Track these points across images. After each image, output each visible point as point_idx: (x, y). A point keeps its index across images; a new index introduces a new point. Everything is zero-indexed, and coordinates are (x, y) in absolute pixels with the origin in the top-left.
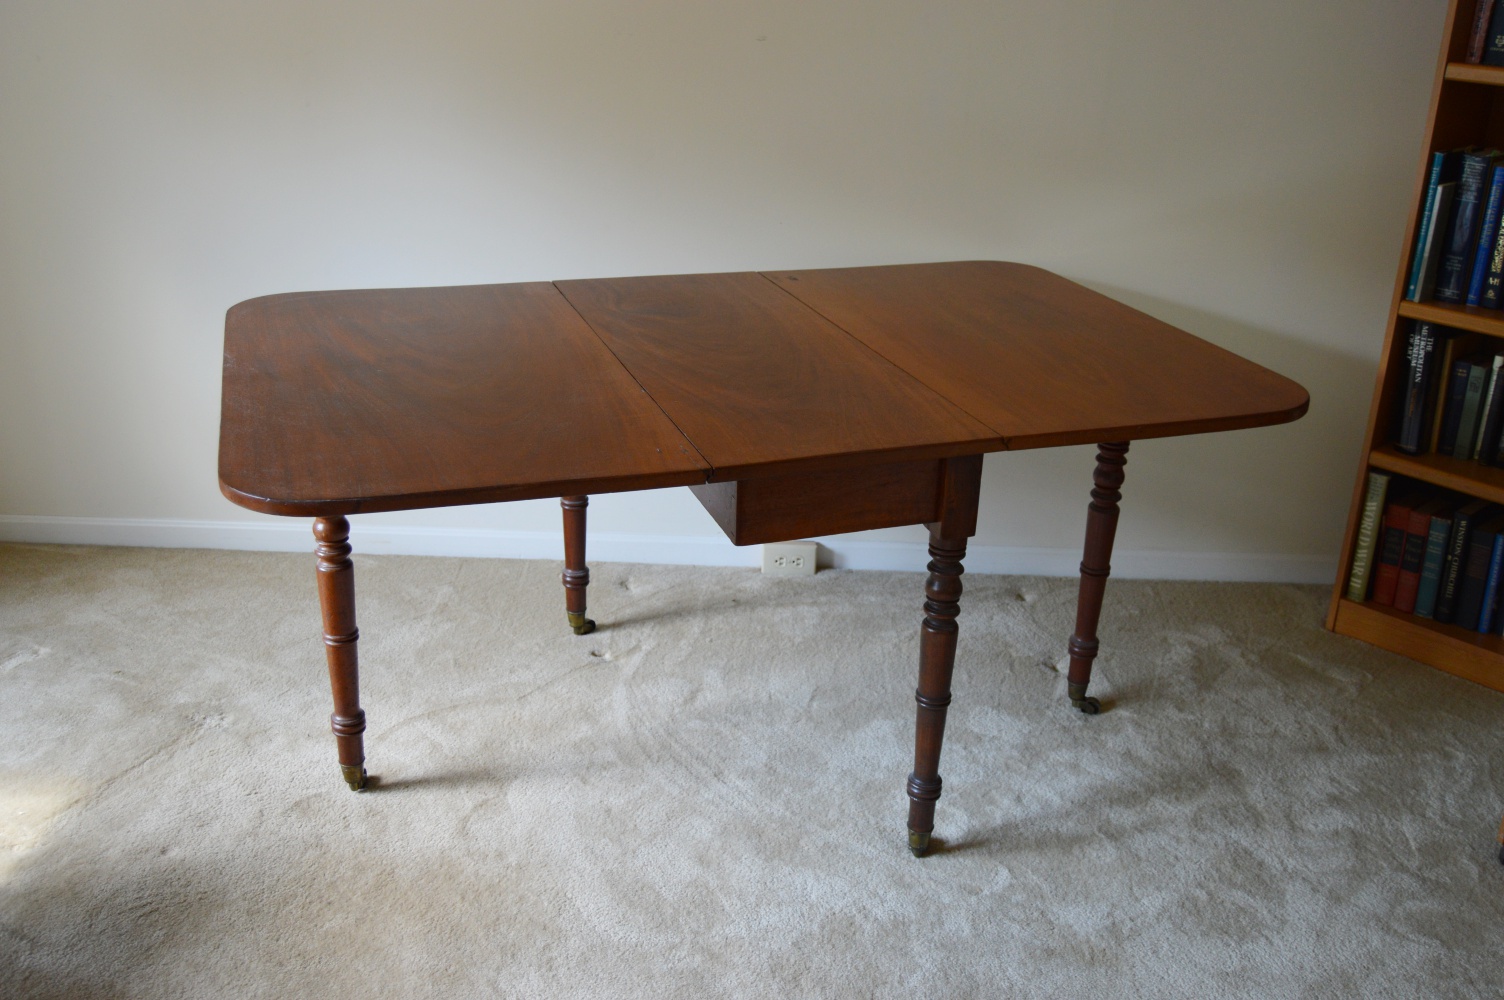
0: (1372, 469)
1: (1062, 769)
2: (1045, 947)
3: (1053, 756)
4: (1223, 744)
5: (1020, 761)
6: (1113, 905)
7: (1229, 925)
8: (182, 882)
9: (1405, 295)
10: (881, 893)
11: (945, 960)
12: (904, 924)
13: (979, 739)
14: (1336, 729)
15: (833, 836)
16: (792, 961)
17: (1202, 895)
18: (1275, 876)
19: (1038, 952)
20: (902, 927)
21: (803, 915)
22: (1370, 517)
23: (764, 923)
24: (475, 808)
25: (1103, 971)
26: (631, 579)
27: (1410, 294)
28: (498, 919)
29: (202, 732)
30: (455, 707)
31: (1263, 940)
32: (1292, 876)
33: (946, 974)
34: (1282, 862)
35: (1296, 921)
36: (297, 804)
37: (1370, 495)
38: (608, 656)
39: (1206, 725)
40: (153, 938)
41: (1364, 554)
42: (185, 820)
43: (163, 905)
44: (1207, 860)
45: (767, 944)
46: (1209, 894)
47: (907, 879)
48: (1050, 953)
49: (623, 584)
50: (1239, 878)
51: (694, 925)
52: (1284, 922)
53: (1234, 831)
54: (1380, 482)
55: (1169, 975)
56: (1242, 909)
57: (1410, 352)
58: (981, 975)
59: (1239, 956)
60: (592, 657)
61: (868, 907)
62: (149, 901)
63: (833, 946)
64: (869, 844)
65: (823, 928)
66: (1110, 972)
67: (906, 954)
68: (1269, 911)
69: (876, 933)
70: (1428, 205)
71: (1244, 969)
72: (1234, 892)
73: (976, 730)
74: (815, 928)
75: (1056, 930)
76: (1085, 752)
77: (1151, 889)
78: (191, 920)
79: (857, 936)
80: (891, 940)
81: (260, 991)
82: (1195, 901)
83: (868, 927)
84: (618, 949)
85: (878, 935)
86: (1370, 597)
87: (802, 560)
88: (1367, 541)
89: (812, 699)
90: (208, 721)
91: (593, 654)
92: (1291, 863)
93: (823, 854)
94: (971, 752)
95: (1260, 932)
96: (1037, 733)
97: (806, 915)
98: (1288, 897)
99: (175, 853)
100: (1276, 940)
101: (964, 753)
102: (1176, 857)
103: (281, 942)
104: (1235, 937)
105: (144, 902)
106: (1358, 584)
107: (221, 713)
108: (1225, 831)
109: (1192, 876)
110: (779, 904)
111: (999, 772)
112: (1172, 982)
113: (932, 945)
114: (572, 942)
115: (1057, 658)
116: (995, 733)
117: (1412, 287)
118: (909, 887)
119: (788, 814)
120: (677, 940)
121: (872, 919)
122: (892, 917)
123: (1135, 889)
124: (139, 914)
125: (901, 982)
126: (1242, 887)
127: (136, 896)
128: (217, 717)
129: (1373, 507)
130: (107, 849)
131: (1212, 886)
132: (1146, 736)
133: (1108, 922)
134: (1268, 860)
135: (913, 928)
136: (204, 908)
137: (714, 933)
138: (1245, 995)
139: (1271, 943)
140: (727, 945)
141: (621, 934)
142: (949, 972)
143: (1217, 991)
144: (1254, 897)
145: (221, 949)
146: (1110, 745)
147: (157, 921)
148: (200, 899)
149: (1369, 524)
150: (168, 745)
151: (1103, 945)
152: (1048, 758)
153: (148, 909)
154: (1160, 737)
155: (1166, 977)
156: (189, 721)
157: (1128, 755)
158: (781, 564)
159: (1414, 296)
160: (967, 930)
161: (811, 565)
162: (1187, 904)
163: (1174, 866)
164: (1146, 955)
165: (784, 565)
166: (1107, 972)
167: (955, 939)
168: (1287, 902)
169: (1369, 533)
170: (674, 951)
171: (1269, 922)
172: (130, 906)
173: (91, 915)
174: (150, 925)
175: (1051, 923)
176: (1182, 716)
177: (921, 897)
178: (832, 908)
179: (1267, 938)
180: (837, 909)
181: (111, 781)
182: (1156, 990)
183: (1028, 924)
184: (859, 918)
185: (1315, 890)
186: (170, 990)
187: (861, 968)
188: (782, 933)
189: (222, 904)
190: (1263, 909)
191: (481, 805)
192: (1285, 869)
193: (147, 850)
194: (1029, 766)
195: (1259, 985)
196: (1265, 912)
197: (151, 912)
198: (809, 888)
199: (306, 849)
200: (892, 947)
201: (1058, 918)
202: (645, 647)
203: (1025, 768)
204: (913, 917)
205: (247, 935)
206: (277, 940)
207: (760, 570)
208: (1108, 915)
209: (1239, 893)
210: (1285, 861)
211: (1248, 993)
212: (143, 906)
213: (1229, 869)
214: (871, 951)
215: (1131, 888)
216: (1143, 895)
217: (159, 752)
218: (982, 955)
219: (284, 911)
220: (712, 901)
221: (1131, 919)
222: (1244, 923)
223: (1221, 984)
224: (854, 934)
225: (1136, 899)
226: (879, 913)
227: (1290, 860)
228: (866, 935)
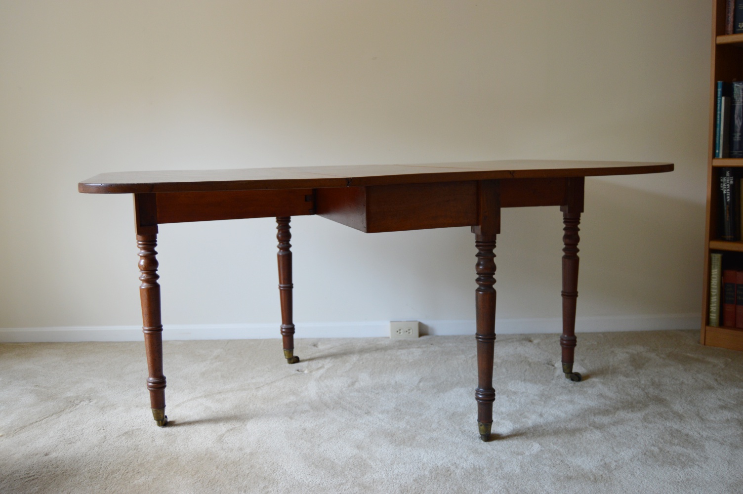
0: (712, 251)
1: (564, 403)
2: (566, 475)
3: (558, 398)
4: (654, 389)
5: (540, 400)
6: (603, 456)
7: (674, 461)
8: (55, 466)
9: (714, 155)
10: (465, 457)
11: (506, 484)
12: (480, 469)
13: (515, 393)
14: (716, 380)
15: (435, 435)
16: (414, 488)
17: (656, 450)
18: (697, 439)
19: (562, 478)
20: (478, 470)
21: (419, 468)
22: (714, 278)
23: (396, 472)
24: (228, 431)
25: (602, 484)
26: (319, 343)
27: (717, 155)
28: (237, 476)
29: (78, 407)
30: (220, 393)
31: (696, 467)
32: (708, 438)
33: (507, 490)
34: (699, 434)
35: (714, 457)
36: (126, 433)
37: (713, 266)
38: (306, 372)
39: (643, 382)
40: (32, 490)
41: (715, 299)
42: (61, 441)
43: (41, 476)
44: (655, 435)
45: (398, 481)
46: (660, 448)
47: (480, 450)
48: (570, 478)
49: (315, 345)
50: (676, 441)
51: (354, 474)
52: (707, 458)
53: (668, 422)
54: (717, 258)
55: (643, 485)
56: (681, 454)
57: (722, 187)
58: (529, 490)
59: (684, 474)
60: (297, 372)
61: (458, 463)
62: (33, 474)
63: (438, 480)
64: (457, 437)
65: (431, 473)
66: (607, 485)
67: (482, 482)
68: (697, 454)
69: (463, 474)
70: (719, 108)
71: (688, 479)
72: (674, 447)
73: (513, 390)
74: (427, 473)
75: (571, 468)
76: (576, 395)
77: (624, 448)
78: (56, 482)
79: (452, 475)
80: (473, 477)
82: (652, 452)
83: (458, 471)
84: (308, 486)
85: (465, 474)
86: (722, 323)
87: (411, 331)
88: (715, 291)
89: (420, 382)
90: (82, 403)
91: (298, 371)
92: (705, 434)
93: (430, 442)
94: (511, 398)
95: (693, 463)
96: (548, 389)
97: (421, 468)
98: (707, 447)
99: (53, 455)
100: (704, 466)
101: (507, 399)
102: (637, 435)
103: (108, 490)
104: (679, 466)
105: (30, 475)
106: (714, 316)
107: (90, 400)
108: (663, 423)
109: (648, 442)
110: (404, 464)
111: (528, 406)
112: (645, 487)
113: (498, 478)
114: (281, 484)
115: (554, 362)
116: (524, 390)
117: (717, 151)
118: (482, 453)
119: (408, 427)
120: (344, 481)
121: (460, 468)
122: (472, 466)
123: (615, 449)
124: (27, 480)
126: (678, 444)
127: (26, 473)
128: (87, 402)
129: (715, 272)
130: (14, 454)
131: (660, 445)
132: (609, 388)
133: (602, 463)
134: (691, 433)
135: (485, 471)
136: (64, 477)
137: (366, 477)
138: (692, 491)
139: (702, 468)
140: (374, 482)
141: (310, 480)
142: (509, 488)
143: (674, 490)
144: (686, 448)
146: (590, 392)
147: (36, 483)
148: (63, 473)
149: (715, 282)
150: (59, 412)
151: (601, 473)
152: (555, 399)
153: (32, 478)
154: (617, 388)
155: (642, 485)
156: (71, 403)
157: (601, 395)
158: (400, 333)
159: (719, 156)
160: (518, 470)
161: (417, 333)
162: (647, 453)
163: (636, 438)
164: (627, 476)
165: (402, 334)
166: (605, 485)
167: (511, 475)
168: (707, 450)
169: (716, 287)
170: (342, 486)
171: (698, 459)
172: (21, 477)
174: (31, 485)
175: (567, 465)
176: (628, 379)
177: (488, 457)
178: (436, 464)
179: (699, 466)
180: (439, 465)
181: (22, 428)
182: (636, 491)
183: (554, 467)
184: (452, 468)
185: (722, 444)
187: (455, 489)
188: (407, 476)
189: (76, 475)
190: (693, 454)
191: (231, 430)
192: (702, 436)
193: (37, 454)
194: (545, 402)
195: (699, 486)
196: (695, 455)
197: (33, 479)
198: (422, 456)
199: (128, 451)
200: (473, 479)
201: (572, 463)
202: (326, 367)
203: (543, 403)
204: (485, 466)
205: (88, 488)
206: (105, 489)
207: (389, 338)
208: (601, 460)
209: (677, 447)
210: (701, 433)
211: (693, 489)
212: (29, 477)
213: (669, 438)
214: (461, 482)
215: (613, 448)
216: (620, 451)
217: (52, 415)
218: (528, 480)
219: (111, 477)
220: (364, 464)
221: (616, 461)
222: (683, 460)
223: (675, 487)
224: (450, 475)
225: (617, 453)
226: (465, 465)
227: (704, 432)
228: (457, 475)
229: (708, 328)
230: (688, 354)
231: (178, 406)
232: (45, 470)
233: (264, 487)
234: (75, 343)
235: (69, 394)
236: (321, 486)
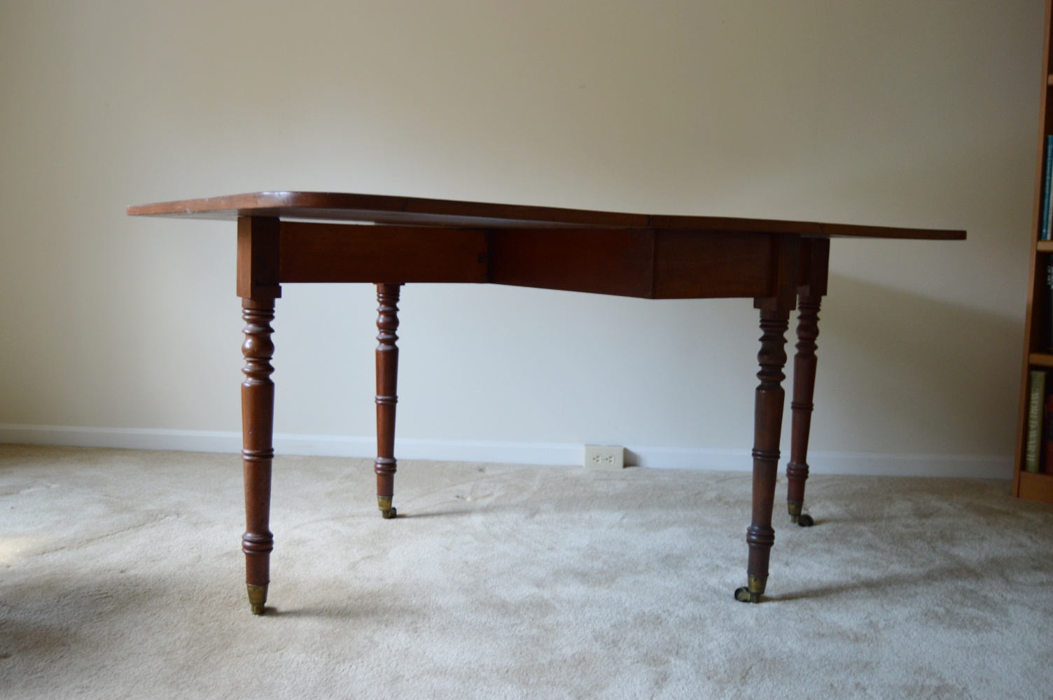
0: (1032, 368)
1: (819, 552)
2: (817, 632)
3: (810, 546)
4: (943, 543)
6: (869, 613)
7: (965, 625)
8: (134, 584)
9: (1040, 237)
10: (681, 604)
11: (735, 637)
12: (701, 619)
14: (1031, 537)
15: (642, 577)
16: (611, 634)
17: (941, 610)
18: (998, 602)
19: (811, 635)
20: (698, 620)
21: (618, 612)
22: (1034, 405)
23: (588, 615)
24: (364, 558)
25: (866, 644)
26: (487, 468)
27: (1044, 235)
28: (376, 608)
29: (162, 521)
30: (353, 516)
31: (995, 633)
32: (1013, 602)
33: (737, 644)
34: (1002, 596)
35: (1020, 623)
36: (227, 553)
37: (1033, 389)
38: (469, 499)
39: (929, 534)
40: (105, 609)
41: (1034, 435)
42: (141, 558)
43: (116, 594)
44: (941, 594)
45: (590, 626)
46: (946, 609)
47: (702, 599)
48: (822, 635)
49: (481, 471)
50: (969, 603)
51: (532, 615)
52: (1010, 624)
53: (960, 581)
54: (1039, 377)
56: (975, 617)
57: (1049, 280)
58: (765, 644)
59: (977, 640)
60: (456, 499)
61: (672, 609)
62: (106, 592)
63: (644, 628)
64: (670, 581)
65: (635, 619)
66: (872, 645)
67: (703, 633)
68: (997, 618)
69: (678, 622)
70: (1048, 172)
71: (981, 646)
72: (966, 609)
74: (629, 619)
75: (824, 625)
77: (898, 606)
78: (136, 601)
79: (663, 623)
80: (691, 626)
81: (183, 637)
82: (936, 614)
83: (672, 620)
84: (470, 624)
85: (680, 623)
86: (1043, 468)
87: (613, 459)
88: (1035, 423)
89: (623, 518)
90: (168, 518)
91: (458, 497)
92: (1009, 597)
93: (634, 585)
95: (991, 628)
97: (622, 613)
98: (1011, 612)
99: (132, 572)
100: (1005, 631)
102: (916, 593)
103: (205, 614)
104: (972, 630)
105: (102, 592)
106: (1032, 458)
107: (178, 515)
108: (953, 581)
109: (930, 601)
110: (600, 607)
113: (725, 629)
114: (434, 620)
117: (1044, 231)
118: (704, 602)
119: (606, 567)
120: (519, 621)
121: (674, 616)
122: (691, 615)
123: (886, 606)
124: (99, 597)
125: (700, 646)
126: (972, 606)
127: (96, 589)
128: (175, 517)
129: (1036, 397)
130: (80, 568)
131: (948, 606)
133: (867, 621)
134: (990, 595)
135: (709, 621)
136: (147, 596)
137: (548, 618)
139: (1002, 634)
140: (558, 624)
141: (473, 617)
142: (739, 642)
144: (983, 611)
145: (157, 615)
146: (855, 541)
147: (110, 601)
148: (146, 592)
149: (1035, 411)
150: (139, 526)
151: (864, 632)
152: (807, 546)
153: (104, 596)
156: (153, 518)
158: (598, 461)
159: (1046, 236)
160: (752, 623)
161: (620, 462)
162: (929, 614)
163: (915, 596)
164: (900, 637)
165: (600, 462)
166: (869, 645)
167: (743, 627)
168: (1011, 614)
169: (1036, 417)
170: (515, 627)
171: (998, 623)
172: (91, 593)
173: (60, 597)
174: (103, 603)
175: (819, 621)
176: (908, 530)
177: (713, 607)
178: (642, 610)
179: (998, 631)
180: (646, 611)
181: (88, 541)
183: (801, 621)
184: (664, 616)
185: (1032, 609)
186: (113, 633)
187: (667, 639)
188: (602, 621)
189: (162, 596)
190: (991, 617)
191: (368, 558)
192: (1006, 599)
193: (110, 570)
194: (792, 550)
195: (997, 653)
196: (994, 619)
197: (106, 597)
198: (623, 601)
199: (231, 573)
200: (691, 630)
201: (826, 619)
202: (496, 494)
203: (789, 550)
204: (708, 615)
205: (179, 610)
206: (202, 613)
207: (581, 467)
208: (866, 618)
209: (971, 609)
210: (1004, 596)
211: (988, 656)
212: (101, 594)
213: (960, 598)
214: (675, 631)
215: (882, 606)
216: (893, 609)
217: (129, 529)
218: (766, 635)
219: (209, 601)
220: (546, 605)
221: (885, 620)
222: (977, 624)
223: (964, 652)
224: (661, 623)
225: (887, 611)
226: (681, 613)
227: (1008, 595)
228: (670, 623)
229: (1023, 474)
230: (994, 506)
231: (295, 527)
232: (121, 588)
233: (411, 623)
234: (155, 451)
235: (150, 507)
236: (488, 625)
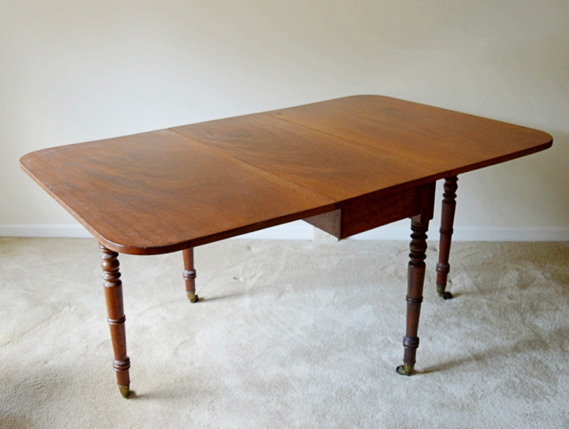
1: (452, 326)
2: (440, 402)
3: (448, 320)
4: (531, 314)
5: (432, 322)
7: (529, 393)
8: (54, 375)
10: (364, 379)
11: (393, 408)
12: (374, 392)
15: (343, 355)
16: (322, 408)
17: (517, 381)
18: (553, 372)
19: (437, 405)
20: (373, 393)
21: (328, 388)
23: (310, 392)
24: (181, 344)
25: (467, 413)
26: (253, 246)
28: (190, 390)
29: (61, 313)
30: (172, 302)
31: (545, 400)
32: (562, 372)
33: (393, 414)
34: (557, 366)
35: (562, 392)
36: (103, 343)
38: (241, 279)
39: (523, 306)
40: (42, 397)
42: (55, 350)
43: (46, 384)
44: (520, 365)
45: (311, 401)
46: (520, 380)
47: (377, 374)
48: (443, 405)
49: (249, 248)
50: (536, 373)
51: (278, 393)
52: (556, 392)
53: (534, 352)
55: (499, 415)
56: (536, 387)
58: (409, 414)
59: (533, 407)
60: (234, 280)
61: (358, 385)
62: (40, 382)
63: (342, 402)
64: (359, 358)
65: (337, 394)
66: (471, 413)
67: (375, 405)
68: (549, 388)
69: (361, 396)
71: (535, 412)
72: (533, 379)
74: (334, 394)
75: (446, 395)
76: (464, 318)
77: (492, 377)
78: (58, 390)
79: (353, 397)
81: (87, 419)
82: (513, 383)
83: (358, 393)
84: (244, 402)
85: (362, 397)
89: (335, 296)
90: (64, 309)
91: (235, 278)
92: (561, 366)
93: (338, 363)
95: (544, 396)
96: (441, 310)
98: (559, 381)
99: (51, 363)
100: (552, 400)
102: (505, 364)
103: (97, 399)
104: (532, 399)
105: (38, 383)
107: (70, 305)
108: (530, 353)
109: (512, 372)
110: (317, 384)
112: (500, 418)
113: (387, 401)
114: (223, 399)
115: (452, 277)
118: (378, 376)
119: (322, 346)
120: (270, 399)
121: (359, 390)
122: (369, 390)
123: (485, 378)
124: (36, 387)
125: (372, 417)
126: (537, 377)
127: (34, 380)
128: (68, 307)
130: (22, 362)
131: (522, 376)
132: (493, 311)
133: (471, 392)
134: (550, 365)
135: (379, 394)
136: (63, 385)
137: (287, 395)
138: (535, 424)
139: (549, 401)
140: (293, 401)
141: (245, 396)
142: (395, 413)
143: (522, 422)
144: (542, 381)
145: (71, 402)
146: (476, 315)
147: (43, 390)
148: (62, 382)
150: (48, 319)
151: (468, 402)
152: (445, 321)
153: (39, 386)
154: (500, 311)
155: (497, 416)
156: (56, 309)
158: (322, 237)
160: (404, 395)
162: (509, 384)
163: (504, 368)
164: (488, 406)
166: (469, 413)
167: (398, 399)
168: (558, 383)
171: (549, 392)
172: (32, 384)
173: (15, 389)
174: (41, 392)
175: (443, 392)
176: (511, 301)
177: (383, 381)
178: (341, 386)
179: (548, 399)
180: (344, 386)
181: (23, 334)
182: (492, 421)
183: (433, 393)
184: (354, 390)
187: (354, 411)
188: (318, 396)
189: (71, 384)
190: (545, 385)
191: (184, 343)
192: (558, 369)
193: (39, 362)
194: (436, 325)
195: (542, 419)
196: (547, 388)
197: (41, 387)
198: (331, 377)
199: (107, 361)
200: (369, 402)
201: (447, 390)
202: (258, 275)
203: (434, 325)
204: (379, 389)
205: (82, 396)
206: (95, 398)
207: (312, 241)
208: (471, 389)
209: (535, 380)
210: (559, 366)
211: (537, 423)
212: (37, 385)
213: (530, 369)
214: (359, 404)
215: (483, 378)
216: (488, 380)
217: (43, 322)
218: (411, 406)
219: (98, 387)
220: (286, 382)
221: (482, 391)
222: (537, 393)
223: (524, 419)
224: (351, 396)
225: (485, 382)
226: (363, 387)
227: (561, 365)
228: (357, 397)
231: (140, 315)
232: (48, 378)
233: (211, 402)
235: (53, 300)
236: (253, 402)
